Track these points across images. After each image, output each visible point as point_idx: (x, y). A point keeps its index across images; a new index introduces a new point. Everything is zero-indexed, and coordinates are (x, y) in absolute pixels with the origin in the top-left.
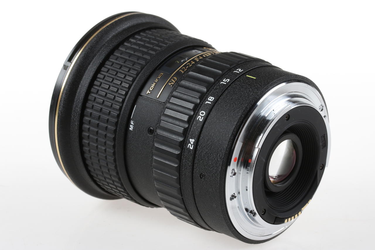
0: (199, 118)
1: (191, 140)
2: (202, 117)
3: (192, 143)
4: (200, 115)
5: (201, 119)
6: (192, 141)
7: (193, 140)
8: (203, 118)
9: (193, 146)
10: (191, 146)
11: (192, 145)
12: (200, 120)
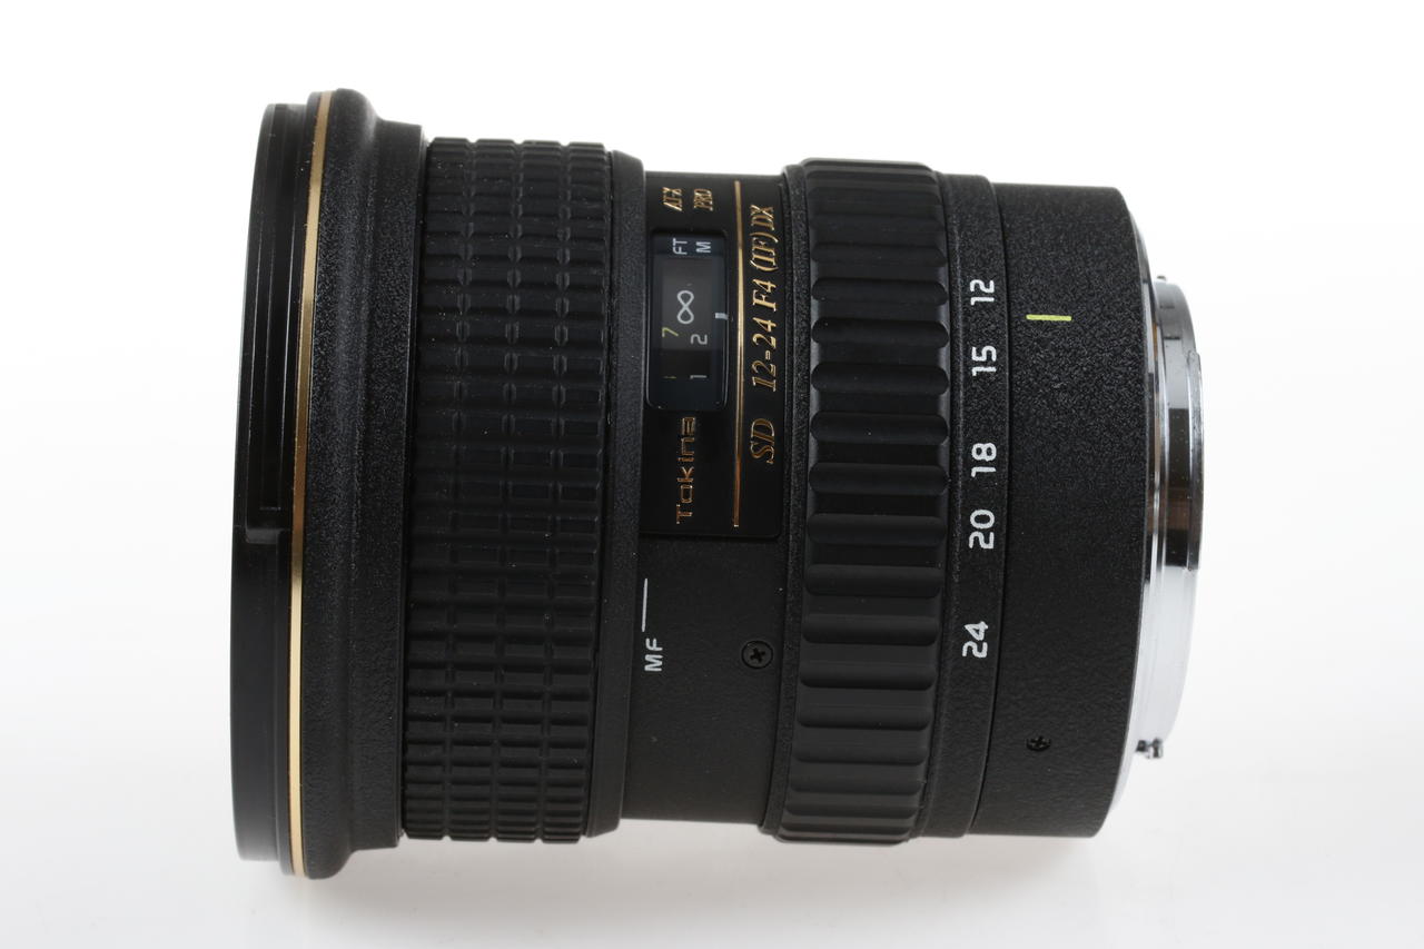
0: (976, 539)
1: (969, 628)
2: (986, 533)
3: (981, 637)
4: (976, 529)
5: (987, 541)
6: (977, 631)
7: (983, 626)
8: (992, 535)
9: (985, 645)
10: (975, 647)
11: (980, 644)
12: (983, 545)
